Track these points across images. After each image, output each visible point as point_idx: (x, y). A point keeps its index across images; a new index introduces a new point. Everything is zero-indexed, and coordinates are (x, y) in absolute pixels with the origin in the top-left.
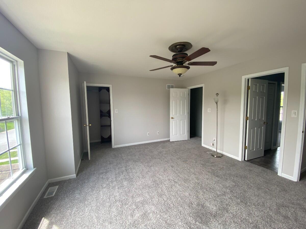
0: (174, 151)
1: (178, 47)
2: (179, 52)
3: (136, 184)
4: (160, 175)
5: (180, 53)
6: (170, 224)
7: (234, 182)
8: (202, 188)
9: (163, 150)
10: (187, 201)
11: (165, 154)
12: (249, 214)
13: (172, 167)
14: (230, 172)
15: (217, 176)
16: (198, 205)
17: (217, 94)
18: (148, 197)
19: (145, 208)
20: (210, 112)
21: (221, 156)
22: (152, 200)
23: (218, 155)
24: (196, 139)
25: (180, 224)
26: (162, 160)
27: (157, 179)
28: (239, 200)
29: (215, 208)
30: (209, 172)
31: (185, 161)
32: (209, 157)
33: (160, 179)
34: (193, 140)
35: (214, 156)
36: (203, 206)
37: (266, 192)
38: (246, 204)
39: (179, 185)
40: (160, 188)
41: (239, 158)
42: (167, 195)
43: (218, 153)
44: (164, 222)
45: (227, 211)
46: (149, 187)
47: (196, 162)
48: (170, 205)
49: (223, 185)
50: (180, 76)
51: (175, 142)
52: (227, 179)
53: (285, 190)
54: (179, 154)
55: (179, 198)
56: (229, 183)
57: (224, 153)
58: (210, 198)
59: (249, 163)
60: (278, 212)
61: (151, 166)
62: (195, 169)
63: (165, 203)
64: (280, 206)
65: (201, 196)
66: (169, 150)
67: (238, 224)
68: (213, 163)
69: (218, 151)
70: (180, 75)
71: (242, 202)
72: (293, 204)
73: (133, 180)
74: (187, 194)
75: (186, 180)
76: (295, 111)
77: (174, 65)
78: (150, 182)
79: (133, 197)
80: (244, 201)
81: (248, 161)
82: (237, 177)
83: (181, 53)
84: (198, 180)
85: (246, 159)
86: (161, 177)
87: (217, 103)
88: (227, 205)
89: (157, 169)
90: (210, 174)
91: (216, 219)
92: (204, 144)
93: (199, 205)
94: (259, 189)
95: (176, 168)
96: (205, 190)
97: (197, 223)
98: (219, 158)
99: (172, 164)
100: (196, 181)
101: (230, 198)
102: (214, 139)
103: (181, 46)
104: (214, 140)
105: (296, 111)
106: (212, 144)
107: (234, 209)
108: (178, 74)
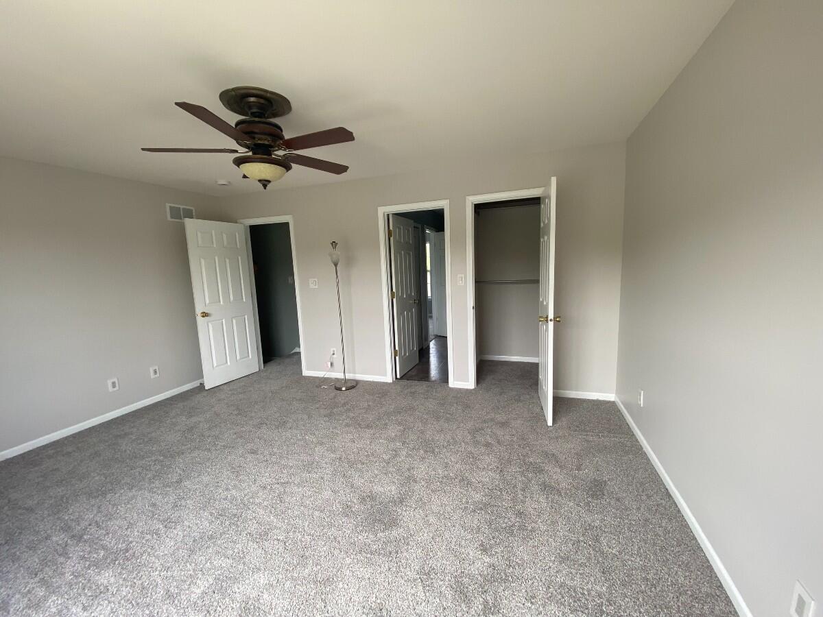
0: (236, 412)
1: (252, 99)
2: (253, 114)
3: (158, 557)
4: (227, 489)
5: (257, 119)
6: (328, 579)
7: (400, 424)
8: (351, 464)
9: (194, 419)
10: (337, 507)
11: (210, 429)
12: (446, 466)
13: (254, 452)
14: (384, 409)
15: (368, 427)
16: (363, 500)
17: (334, 244)
18: (227, 562)
19: (237, 595)
20: (316, 287)
21: (354, 384)
22: (244, 563)
23: (349, 385)
24: (279, 364)
25: (348, 561)
26: (209, 450)
27: (226, 504)
28: (422, 452)
29: (393, 488)
30: (347, 425)
31: (282, 424)
32: (333, 395)
33: (234, 498)
34: (274, 367)
35: (340, 389)
36: (372, 497)
37: (448, 420)
38: (433, 452)
39: (298, 485)
40: (251, 520)
41: (389, 378)
42: (279, 525)
43: (346, 381)
44: (312, 586)
45: (415, 481)
46: (211, 537)
47: (310, 417)
48: (301, 541)
49: (386, 439)
50: (265, 186)
51: (221, 387)
52: (386, 424)
53: (468, 406)
54: (253, 414)
55: (317, 513)
56: (393, 431)
57: (359, 377)
58: (377, 475)
59: (405, 382)
60: (476, 443)
61: (179, 481)
62: (317, 433)
63: (287, 544)
64: (474, 432)
65: (358, 482)
66: (218, 415)
67: (439, 491)
68: (344, 404)
69: (349, 376)
70: (265, 183)
71: (426, 452)
72: (485, 421)
73: (131, 552)
74: (327, 494)
75: (309, 467)
76: (461, 275)
77: (243, 151)
78: (206, 523)
79: (169, 596)
80: (429, 448)
81: (402, 378)
82: (400, 413)
83: (263, 120)
84: (334, 452)
85: (398, 377)
86: (234, 492)
87: (336, 265)
88: (409, 470)
89: (205, 479)
90: (351, 429)
91: (406, 505)
92: (308, 369)
93: (365, 500)
94: (438, 418)
95: (266, 452)
96: (360, 466)
97: (380, 535)
98: (353, 390)
99: (249, 446)
100: (332, 455)
101: (408, 456)
102: (334, 351)
103: (262, 101)
104: (334, 354)
105: (463, 276)
106: (329, 364)
107: (421, 470)
108: (260, 181)
